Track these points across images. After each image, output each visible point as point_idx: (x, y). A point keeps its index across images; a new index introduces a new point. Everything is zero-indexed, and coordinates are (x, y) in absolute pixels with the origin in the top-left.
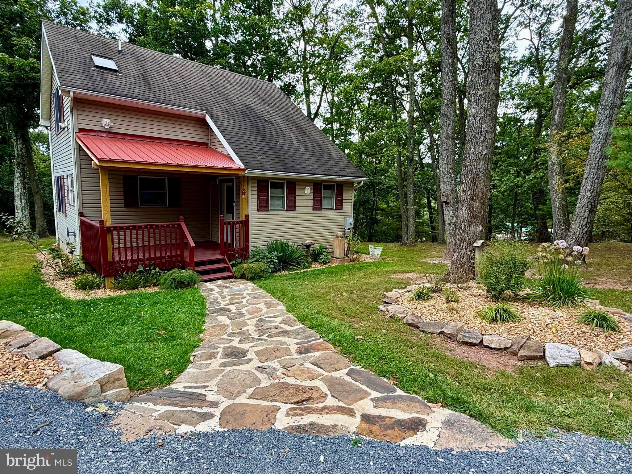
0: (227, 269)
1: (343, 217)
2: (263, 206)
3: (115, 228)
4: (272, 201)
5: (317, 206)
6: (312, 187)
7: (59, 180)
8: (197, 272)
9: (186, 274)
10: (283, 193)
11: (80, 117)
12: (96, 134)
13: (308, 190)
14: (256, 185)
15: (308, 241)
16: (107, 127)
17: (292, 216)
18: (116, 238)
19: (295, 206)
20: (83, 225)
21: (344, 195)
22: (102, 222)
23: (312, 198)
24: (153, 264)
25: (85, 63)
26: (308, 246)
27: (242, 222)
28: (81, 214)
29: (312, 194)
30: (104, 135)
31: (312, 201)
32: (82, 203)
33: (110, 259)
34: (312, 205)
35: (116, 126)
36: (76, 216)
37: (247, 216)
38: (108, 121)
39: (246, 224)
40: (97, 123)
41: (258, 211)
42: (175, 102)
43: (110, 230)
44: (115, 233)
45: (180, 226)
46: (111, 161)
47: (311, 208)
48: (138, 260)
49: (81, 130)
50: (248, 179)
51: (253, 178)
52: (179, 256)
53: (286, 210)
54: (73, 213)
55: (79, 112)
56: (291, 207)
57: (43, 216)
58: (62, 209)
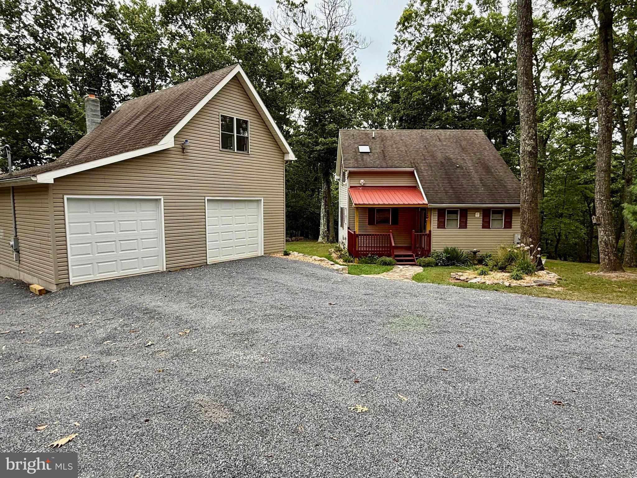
0: (413, 261)
1: (512, 234)
2: (441, 225)
3: (360, 235)
4: (449, 222)
5: (486, 225)
6: (482, 212)
7: (342, 209)
8: (396, 260)
9: (388, 259)
10: (457, 217)
11: (351, 180)
12: (357, 188)
13: (478, 215)
14: (437, 212)
15: (475, 249)
16: (362, 184)
17: (464, 232)
18: (360, 239)
19: (466, 226)
20: (349, 233)
21: (513, 217)
22: (354, 232)
23: (482, 220)
24: (376, 254)
25: (355, 152)
26: (475, 253)
27: (426, 235)
28: (349, 228)
29: (482, 217)
30: (361, 188)
31: (482, 222)
32: (349, 223)
33: (357, 250)
34: (481, 224)
35: (367, 183)
36: (347, 229)
37: (430, 231)
38: (362, 181)
39: (429, 236)
40: (357, 183)
41: (438, 228)
42: (397, 165)
43: (358, 236)
44: (360, 237)
45: (389, 235)
46: (359, 204)
47: (481, 227)
48: (369, 251)
49: (351, 187)
50: (431, 209)
51: (434, 208)
52: (389, 251)
53: (459, 228)
54: (346, 226)
55: (351, 178)
56: (463, 225)
57: (333, 229)
58: (342, 226)
